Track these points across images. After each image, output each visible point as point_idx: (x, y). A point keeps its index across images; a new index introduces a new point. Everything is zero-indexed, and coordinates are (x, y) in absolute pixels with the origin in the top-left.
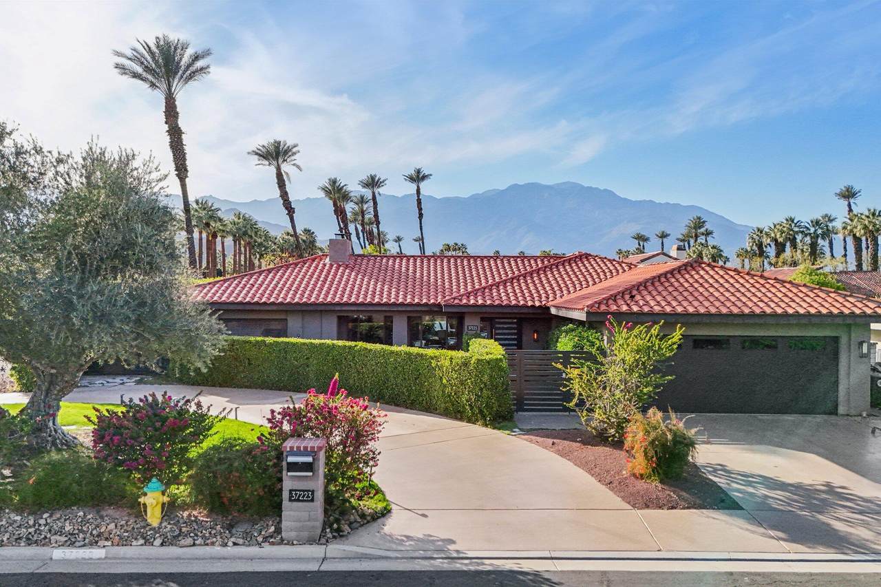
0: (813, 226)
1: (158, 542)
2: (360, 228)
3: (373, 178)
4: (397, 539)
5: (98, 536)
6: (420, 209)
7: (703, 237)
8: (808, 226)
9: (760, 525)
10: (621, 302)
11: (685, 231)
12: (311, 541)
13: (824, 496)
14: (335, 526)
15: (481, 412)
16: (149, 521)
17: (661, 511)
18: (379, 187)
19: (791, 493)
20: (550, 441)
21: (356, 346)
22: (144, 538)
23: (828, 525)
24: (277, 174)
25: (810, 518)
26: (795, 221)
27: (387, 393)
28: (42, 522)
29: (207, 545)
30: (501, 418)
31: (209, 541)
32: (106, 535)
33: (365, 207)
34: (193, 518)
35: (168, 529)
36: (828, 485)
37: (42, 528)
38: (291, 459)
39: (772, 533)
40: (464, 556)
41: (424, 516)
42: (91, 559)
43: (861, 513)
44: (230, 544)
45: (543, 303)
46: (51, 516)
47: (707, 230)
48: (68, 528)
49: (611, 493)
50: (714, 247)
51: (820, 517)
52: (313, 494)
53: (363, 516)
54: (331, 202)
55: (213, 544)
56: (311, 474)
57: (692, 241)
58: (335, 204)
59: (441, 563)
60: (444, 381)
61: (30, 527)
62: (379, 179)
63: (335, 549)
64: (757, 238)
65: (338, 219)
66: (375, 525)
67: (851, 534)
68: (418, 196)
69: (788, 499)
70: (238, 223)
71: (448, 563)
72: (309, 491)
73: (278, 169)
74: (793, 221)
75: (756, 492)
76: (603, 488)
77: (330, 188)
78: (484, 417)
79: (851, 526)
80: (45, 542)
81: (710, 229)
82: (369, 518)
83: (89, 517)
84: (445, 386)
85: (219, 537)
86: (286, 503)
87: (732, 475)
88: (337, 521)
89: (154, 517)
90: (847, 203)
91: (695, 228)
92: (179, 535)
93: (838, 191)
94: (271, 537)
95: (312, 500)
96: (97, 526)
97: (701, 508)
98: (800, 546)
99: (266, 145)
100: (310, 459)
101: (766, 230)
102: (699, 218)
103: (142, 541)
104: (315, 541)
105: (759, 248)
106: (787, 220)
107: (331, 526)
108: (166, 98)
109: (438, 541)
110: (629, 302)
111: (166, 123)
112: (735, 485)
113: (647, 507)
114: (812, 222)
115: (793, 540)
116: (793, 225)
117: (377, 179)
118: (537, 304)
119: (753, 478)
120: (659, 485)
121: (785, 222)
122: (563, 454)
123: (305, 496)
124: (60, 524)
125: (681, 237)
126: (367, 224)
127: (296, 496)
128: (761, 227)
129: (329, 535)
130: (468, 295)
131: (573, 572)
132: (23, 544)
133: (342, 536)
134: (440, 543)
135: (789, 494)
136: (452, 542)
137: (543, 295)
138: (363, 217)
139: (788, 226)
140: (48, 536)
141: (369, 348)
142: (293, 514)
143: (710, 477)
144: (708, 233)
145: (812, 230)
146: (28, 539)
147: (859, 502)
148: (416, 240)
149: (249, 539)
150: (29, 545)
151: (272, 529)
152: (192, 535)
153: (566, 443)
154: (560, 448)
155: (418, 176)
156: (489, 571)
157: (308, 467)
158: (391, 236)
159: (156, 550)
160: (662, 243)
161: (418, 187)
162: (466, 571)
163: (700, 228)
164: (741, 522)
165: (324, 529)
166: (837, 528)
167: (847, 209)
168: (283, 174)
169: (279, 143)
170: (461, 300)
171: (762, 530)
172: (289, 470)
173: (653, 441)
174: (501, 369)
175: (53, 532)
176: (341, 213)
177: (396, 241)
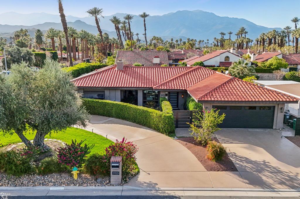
0: (282, 33)
1: (78, 185)
2: (124, 32)
3: (128, 16)
4: (142, 183)
5: (62, 183)
6: (145, 27)
7: (244, 34)
8: (280, 33)
9: (242, 177)
10: (208, 96)
11: (238, 32)
12: (119, 185)
13: (262, 166)
14: (125, 179)
15: (165, 131)
16: (74, 178)
17: (215, 172)
18: (131, 19)
19: (253, 165)
20: (185, 143)
21: (127, 105)
22: (74, 184)
23: (261, 177)
24: (96, 19)
25: (257, 175)
26: (276, 31)
27: (137, 121)
28: (46, 178)
29: (91, 186)
30: (171, 133)
31: (91, 185)
32: (63, 183)
33: (126, 25)
34: (86, 177)
35: (80, 181)
36: (264, 161)
37: (46, 180)
38: (113, 165)
39: (244, 181)
40: (160, 189)
41: (149, 174)
42: (60, 190)
43: (271, 173)
44: (97, 186)
45: (185, 88)
46: (48, 177)
47: (245, 32)
48: (53, 181)
49: (201, 165)
50: (247, 39)
51: (260, 174)
52: (119, 173)
53: (132, 175)
54: (114, 25)
55: (92, 185)
56: (118, 168)
57: (240, 35)
58: (115, 26)
59: (154, 192)
60: (154, 120)
61: (43, 180)
62: (131, 16)
63: (125, 187)
64: (263, 37)
65: (116, 31)
66: (135, 178)
67: (267, 181)
68: (145, 23)
69: (252, 167)
70: (82, 34)
71: (156, 192)
72: (117, 172)
73: (96, 17)
74: (275, 31)
75: (243, 164)
76: (199, 162)
77: (114, 20)
78: (166, 132)
79: (267, 178)
80: (47, 185)
81: (247, 31)
82: (134, 175)
83: (58, 177)
84: (154, 121)
85: (94, 183)
86: (111, 175)
87: (237, 158)
88: (125, 177)
89: (75, 177)
90: (295, 24)
91: (241, 31)
92: (83, 183)
93: (292, 19)
94: (108, 183)
95: (119, 174)
96: (61, 180)
97: (226, 171)
98: (251, 186)
99: (91, 9)
100: (118, 165)
101: (266, 34)
102: (243, 28)
103: (73, 185)
104: (120, 185)
105: (263, 40)
106: (273, 31)
107: (124, 179)
108: (59, 4)
109: (153, 184)
110: (211, 96)
111: (60, 13)
112: (237, 162)
113: (211, 170)
114: (282, 32)
115: (250, 183)
116: (275, 32)
117: (130, 16)
118: (183, 89)
119: (243, 158)
120: (215, 162)
121: (272, 31)
122: (189, 148)
123: (117, 173)
124: (51, 179)
125: (237, 34)
126: (126, 30)
127: (114, 173)
128: (264, 33)
129: (123, 183)
130: (161, 85)
131: (189, 196)
132: (41, 185)
133: (127, 182)
134: (154, 185)
135: (252, 165)
136: (157, 184)
137: (185, 85)
138: (125, 28)
139: (273, 33)
140: (48, 183)
141: (131, 106)
142: (113, 178)
143: (231, 158)
144: (246, 33)
145: (282, 34)
146: (43, 184)
147: (272, 169)
148: (143, 35)
149: (101, 184)
150: (43, 186)
151: (108, 181)
152: (86, 183)
153: (190, 144)
154: (188, 146)
155: (144, 15)
156: (166, 196)
157: (118, 167)
158: (135, 33)
159: (77, 187)
160: (230, 36)
161: (144, 19)
162: (160, 196)
163: (243, 31)
164: (236, 176)
165: (122, 180)
166: (263, 179)
167: (295, 25)
168: (98, 19)
169: (96, 8)
170: (159, 87)
171: (242, 180)
172: (112, 167)
173: (214, 151)
174: (171, 118)
175: (49, 182)
176: (118, 29)
177: (137, 35)
